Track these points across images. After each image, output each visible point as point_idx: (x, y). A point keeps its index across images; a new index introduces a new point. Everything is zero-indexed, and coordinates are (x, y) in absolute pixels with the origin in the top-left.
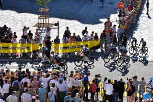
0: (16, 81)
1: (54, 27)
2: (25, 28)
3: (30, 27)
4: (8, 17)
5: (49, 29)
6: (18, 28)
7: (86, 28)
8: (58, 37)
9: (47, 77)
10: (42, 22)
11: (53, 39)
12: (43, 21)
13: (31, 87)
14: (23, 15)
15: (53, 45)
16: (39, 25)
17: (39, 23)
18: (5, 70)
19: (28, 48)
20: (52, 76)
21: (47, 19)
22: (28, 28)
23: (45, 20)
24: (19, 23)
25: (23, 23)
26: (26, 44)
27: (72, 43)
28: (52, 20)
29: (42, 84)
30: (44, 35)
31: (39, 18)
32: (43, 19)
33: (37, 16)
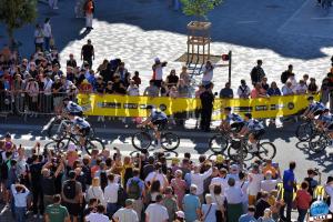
0: (135, 178)
1: (221, 62)
2: (158, 62)
3: (169, 62)
4: (120, 39)
5: (210, 68)
6: (143, 63)
7: (290, 67)
8: (228, 84)
9: (202, 172)
10: (196, 52)
11: (217, 88)
12: (199, 49)
13: (167, 191)
14: (155, 35)
15: (217, 103)
16: (189, 58)
17: (188, 54)
18: (112, 152)
19: (164, 107)
20: (214, 170)
21: (206, 46)
22: (164, 64)
23: (201, 47)
24: (145, 51)
25: (153, 52)
26: (160, 99)
27: (260, 100)
28: (217, 48)
29: (193, 185)
30: (198, 79)
31: (189, 42)
32: (198, 44)
33: (184, 39)
